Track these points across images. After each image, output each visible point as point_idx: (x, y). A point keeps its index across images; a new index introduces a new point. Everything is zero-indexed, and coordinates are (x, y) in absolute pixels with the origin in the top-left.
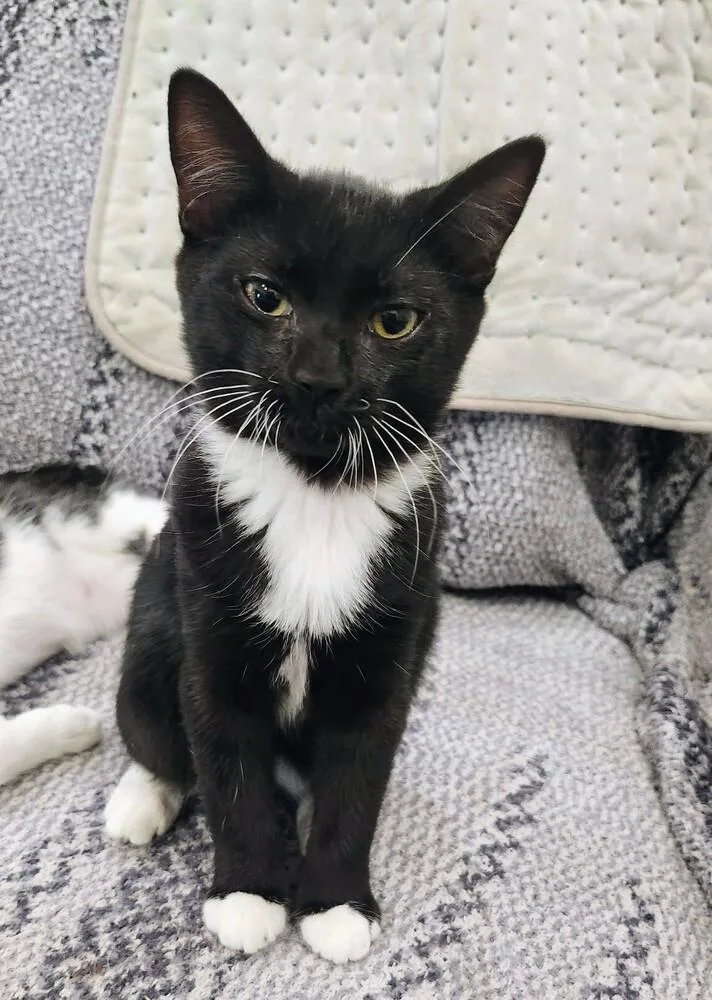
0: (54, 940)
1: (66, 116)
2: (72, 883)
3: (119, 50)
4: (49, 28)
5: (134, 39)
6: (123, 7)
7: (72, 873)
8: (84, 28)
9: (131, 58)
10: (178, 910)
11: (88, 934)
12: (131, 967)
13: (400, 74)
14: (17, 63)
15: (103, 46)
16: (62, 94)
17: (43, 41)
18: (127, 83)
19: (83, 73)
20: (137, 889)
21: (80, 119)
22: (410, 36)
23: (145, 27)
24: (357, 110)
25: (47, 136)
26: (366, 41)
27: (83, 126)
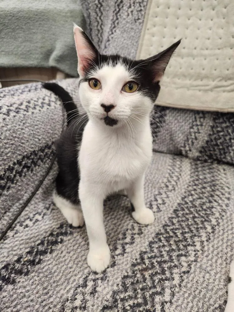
0: (133, 259)
1: (129, 36)
2: (136, 243)
3: (144, 18)
4: (126, 14)
5: (148, 15)
6: (145, 7)
7: (135, 239)
8: (135, 13)
9: (147, 20)
10: (166, 255)
11: (142, 259)
12: (155, 271)
13: (224, 18)
14: (118, 23)
15: (140, 17)
16: (129, 31)
17: (124, 17)
18: (146, 26)
19: (134, 24)
20: (153, 247)
21: (133, 37)
22: (228, 7)
23: (151, 12)
24: (210, 29)
25: (125, 41)
26: (213, 10)
27: (134, 38)
